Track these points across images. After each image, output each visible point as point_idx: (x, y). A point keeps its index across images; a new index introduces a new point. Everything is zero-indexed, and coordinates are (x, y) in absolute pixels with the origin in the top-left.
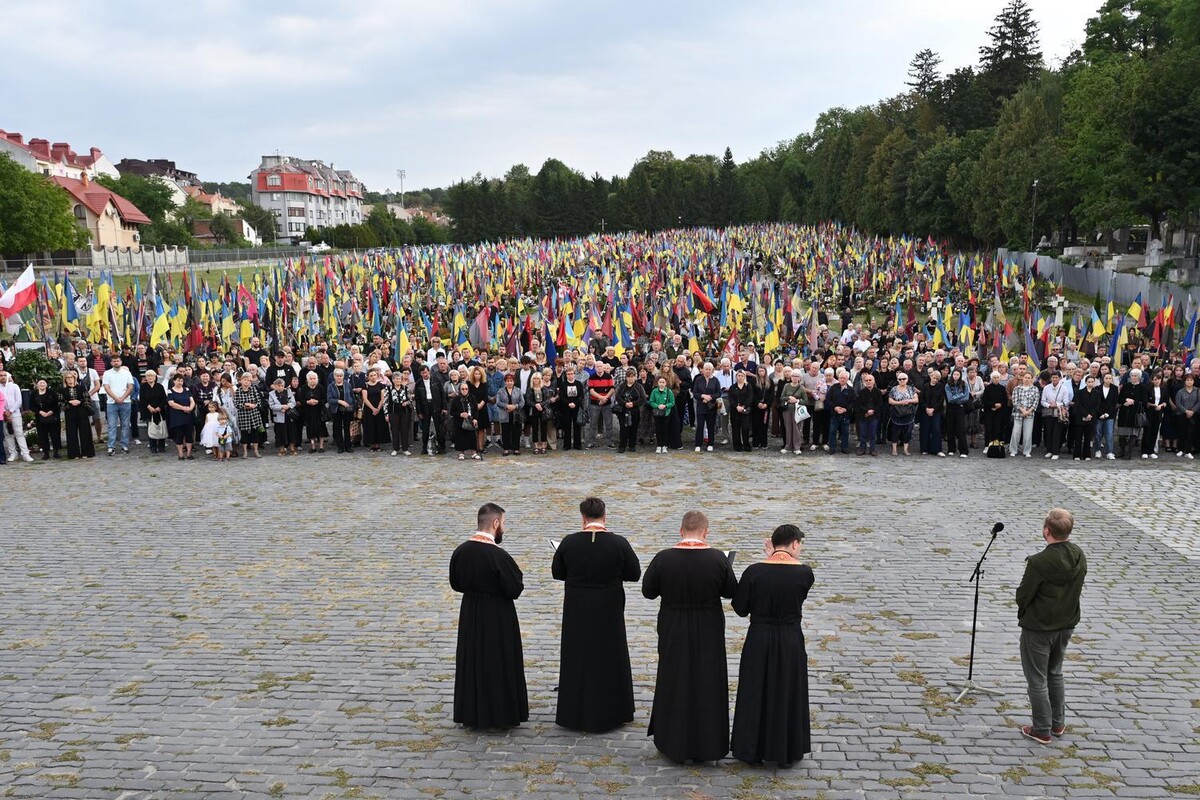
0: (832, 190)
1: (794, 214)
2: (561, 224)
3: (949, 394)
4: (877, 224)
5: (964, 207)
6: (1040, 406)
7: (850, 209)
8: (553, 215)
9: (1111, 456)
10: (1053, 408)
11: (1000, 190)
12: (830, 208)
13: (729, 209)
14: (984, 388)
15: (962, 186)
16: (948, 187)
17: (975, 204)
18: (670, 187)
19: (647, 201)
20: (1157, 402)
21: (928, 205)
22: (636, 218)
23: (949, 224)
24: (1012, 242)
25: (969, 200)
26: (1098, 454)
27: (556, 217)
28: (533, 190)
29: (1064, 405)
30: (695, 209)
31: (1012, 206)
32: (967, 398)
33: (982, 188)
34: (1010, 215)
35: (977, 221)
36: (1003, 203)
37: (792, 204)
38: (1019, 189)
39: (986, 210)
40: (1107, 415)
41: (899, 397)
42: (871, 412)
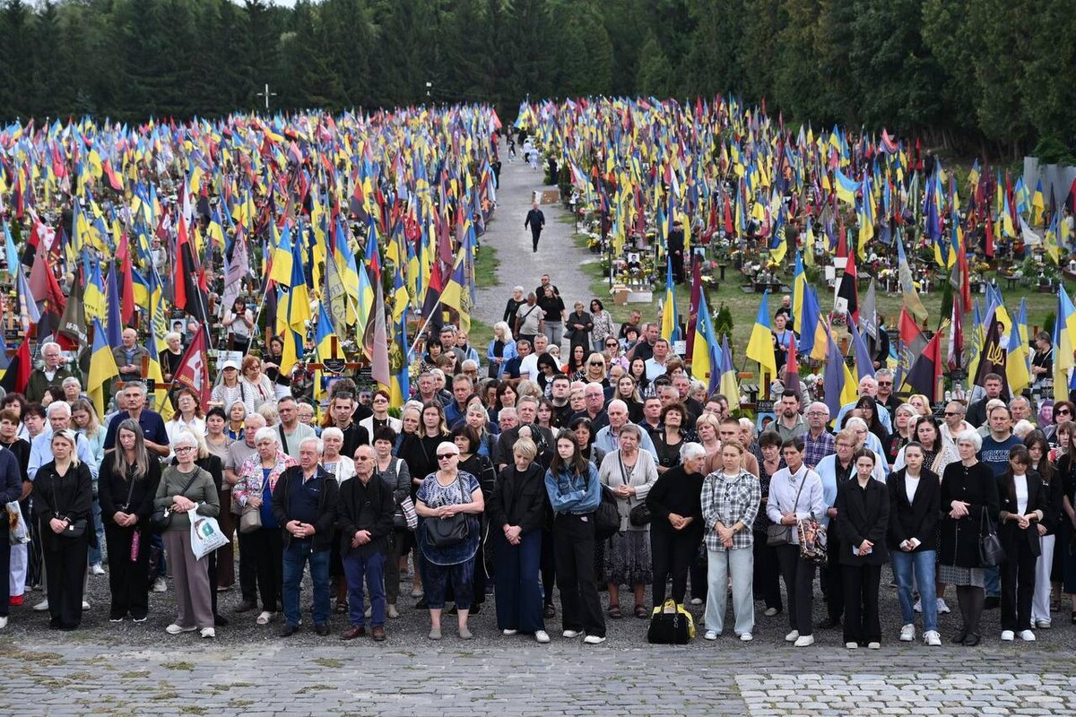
0: (726, 37)
1: (663, 81)
2: (177, 92)
3: (552, 491)
4: (811, 105)
5: (960, 76)
6: (763, 521)
7: (763, 74)
8: (157, 74)
9: (933, 637)
10: (789, 525)
11: (1021, 42)
12: (723, 72)
13: (531, 70)
14: (655, 477)
15: (953, 32)
16: (925, 34)
17: (979, 67)
18: (409, 23)
19: (360, 50)
20: (1022, 508)
21: (893, 69)
22: (337, 85)
23: (935, 106)
24: (1044, 147)
25: (967, 61)
26: (908, 633)
27: (167, 78)
28: (119, 23)
29: (813, 518)
30: (461, 67)
31: (1045, 75)
32: (596, 500)
33: (989, 38)
34: (1044, 93)
35: (985, 102)
36: (1029, 68)
37: (658, 62)
38: (1057, 39)
39: (1001, 80)
40: (916, 542)
41: (434, 498)
42: (362, 535)
